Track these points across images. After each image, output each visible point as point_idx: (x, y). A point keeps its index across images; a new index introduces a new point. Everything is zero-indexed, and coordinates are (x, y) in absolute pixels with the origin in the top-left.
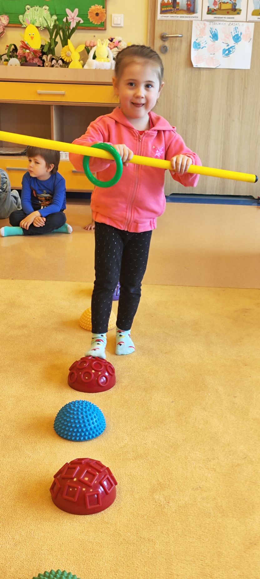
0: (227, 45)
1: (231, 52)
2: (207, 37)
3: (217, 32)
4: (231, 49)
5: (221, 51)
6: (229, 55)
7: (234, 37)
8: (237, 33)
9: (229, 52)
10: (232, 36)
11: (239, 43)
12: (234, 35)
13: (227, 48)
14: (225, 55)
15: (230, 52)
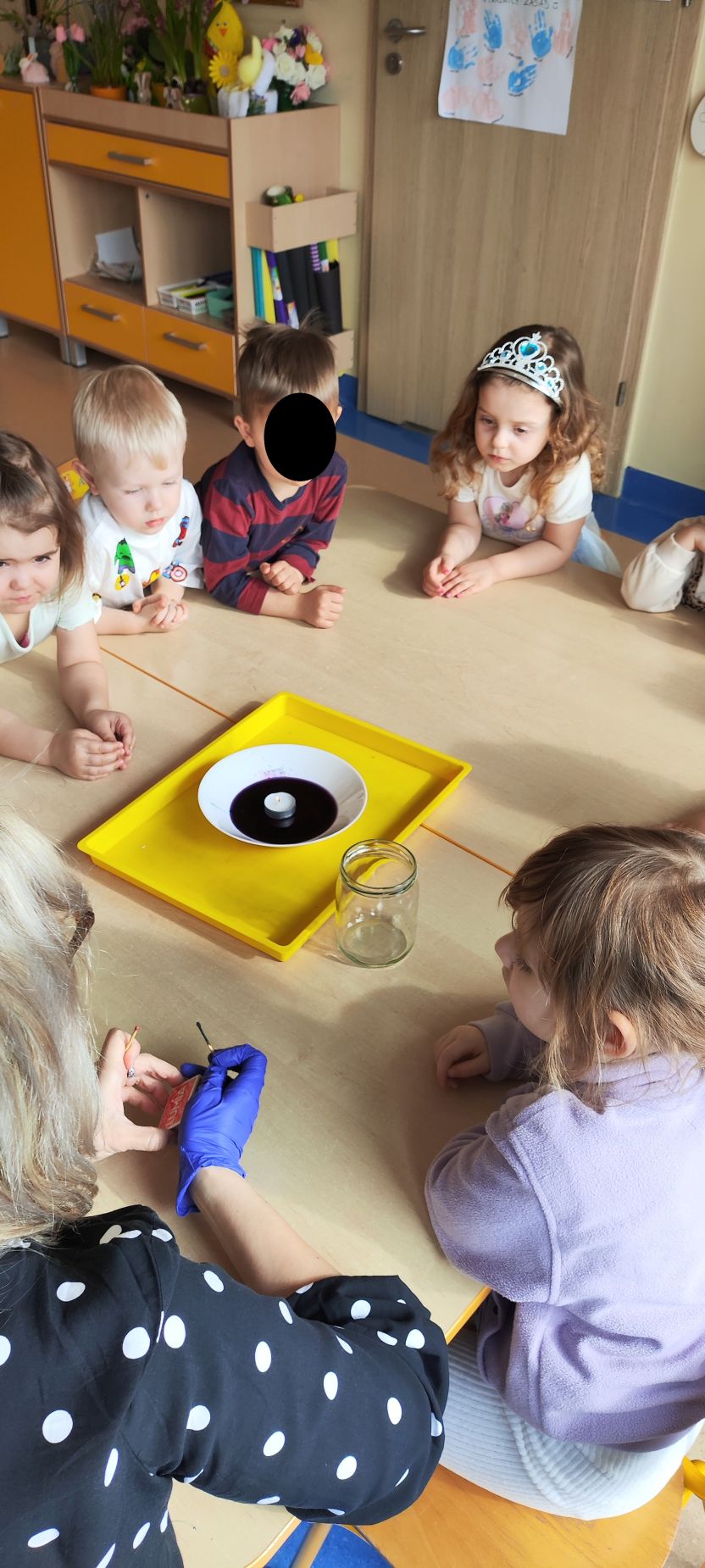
0: (518, 61)
1: (527, 84)
2: (477, 39)
3: (500, 24)
4: (526, 75)
5: (506, 77)
6: (521, 90)
7: (534, 41)
8: (542, 29)
9: (522, 83)
10: (532, 36)
11: (546, 58)
12: (534, 35)
13: (519, 70)
14: (513, 90)
15: (524, 81)
